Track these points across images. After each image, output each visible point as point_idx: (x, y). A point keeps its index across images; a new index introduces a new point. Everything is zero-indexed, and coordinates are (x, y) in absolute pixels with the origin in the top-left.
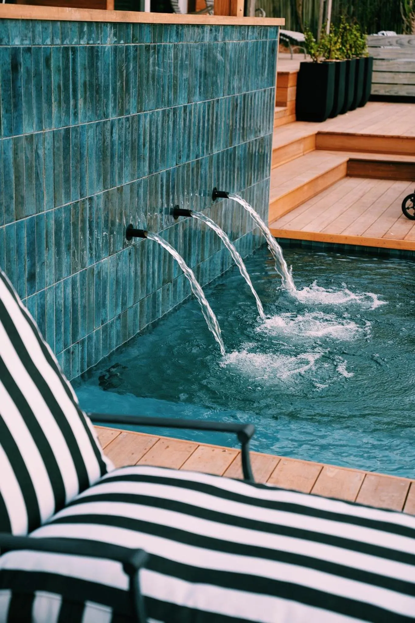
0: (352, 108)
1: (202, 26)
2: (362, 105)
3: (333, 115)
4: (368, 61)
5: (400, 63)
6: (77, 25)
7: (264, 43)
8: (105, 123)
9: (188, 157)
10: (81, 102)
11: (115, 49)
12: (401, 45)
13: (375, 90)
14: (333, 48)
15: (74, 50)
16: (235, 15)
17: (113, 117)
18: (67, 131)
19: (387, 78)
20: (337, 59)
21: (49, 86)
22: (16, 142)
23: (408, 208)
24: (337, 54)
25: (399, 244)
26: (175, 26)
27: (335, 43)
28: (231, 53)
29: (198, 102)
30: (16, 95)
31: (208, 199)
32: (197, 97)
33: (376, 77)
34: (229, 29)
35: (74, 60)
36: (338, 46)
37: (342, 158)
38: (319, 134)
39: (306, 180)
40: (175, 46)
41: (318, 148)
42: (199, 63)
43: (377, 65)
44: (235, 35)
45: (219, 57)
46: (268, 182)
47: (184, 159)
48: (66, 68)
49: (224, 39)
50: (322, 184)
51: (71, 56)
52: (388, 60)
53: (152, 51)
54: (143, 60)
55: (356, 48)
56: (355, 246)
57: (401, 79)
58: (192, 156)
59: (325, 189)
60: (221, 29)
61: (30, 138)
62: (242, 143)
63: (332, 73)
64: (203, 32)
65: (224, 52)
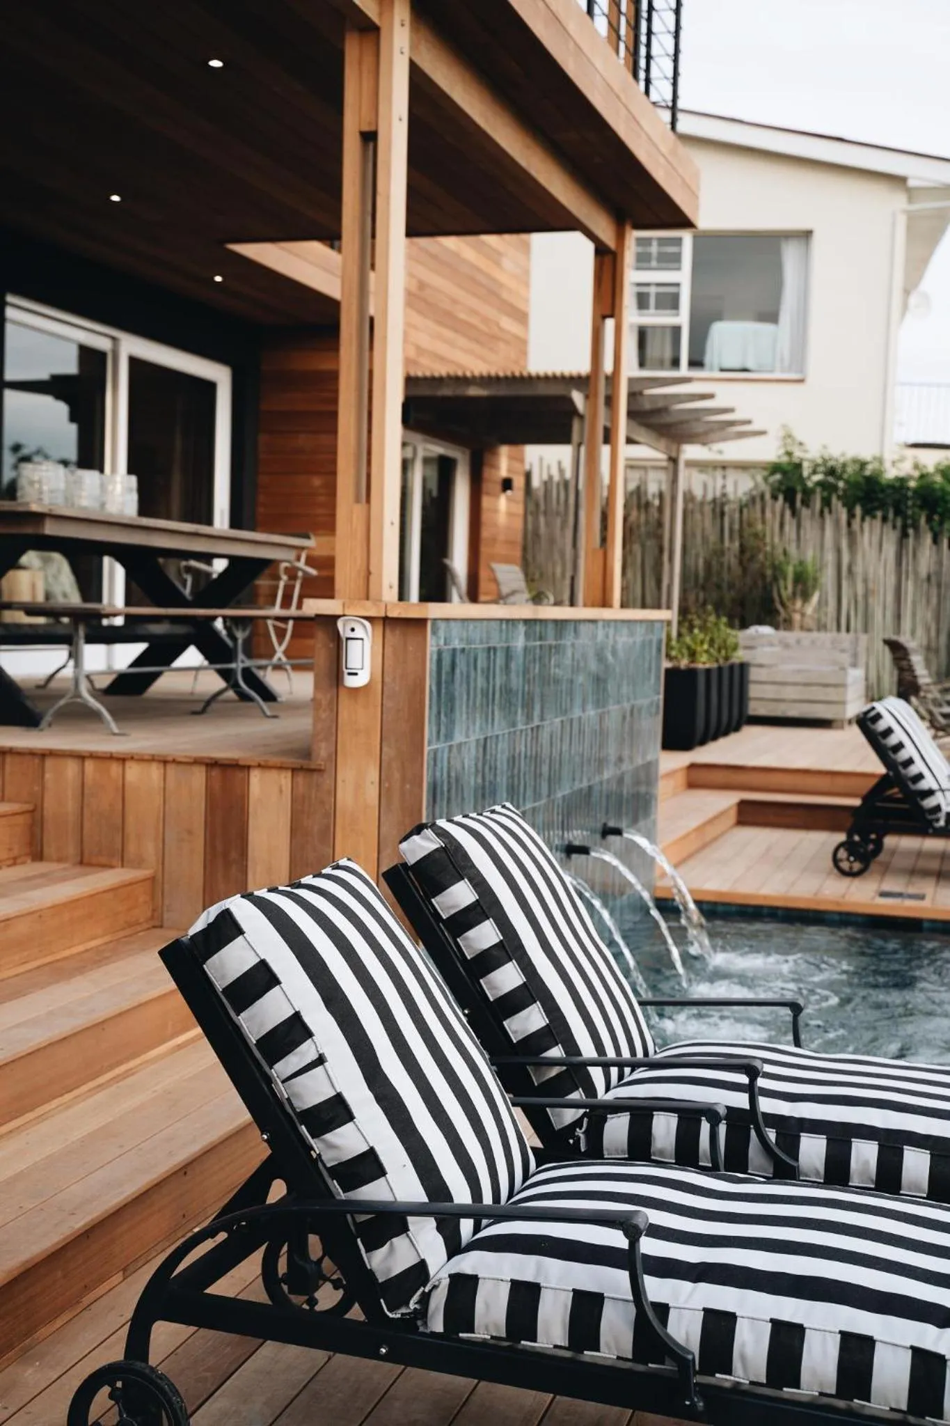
0: (726, 733)
1: (594, 621)
2: (737, 729)
3: (703, 742)
4: (743, 667)
5: (786, 670)
6: (498, 622)
7: (651, 642)
8: (515, 732)
9: (581, 781)
10: (496, 708)
11: (526, 649)
12: (786, 646)
13: (755, 708)
14: (699, 649)
15: (495, 649)
16: (610, 606)
17: (520, 726)
18: (486, 739)
19: (769, 692)
20: (704, 663)
21: (475, 688)
22: (451, 747)
23: (841, 860)
24: (704, 658)
25: (838, 903)
26: (573, 624)
27: (702, 642)
28: (621, 654)
29: (591, 712)
30: (451, 699)
31: (598, 836)
32: (589, 706)
33: (754, 691)
34: (619, 625)
35: (494, 660)
36: (706, 646)
37: (729, 800)
38: (693, 766)
39: (694, 823)
40: (573, 645)
41: (692, 785)
42: (593, 666)
43: (754, 674)
44: (625, 631)
45: (610, 658)
46: (654, 823)
47: (577, 783)
48: (489, 668)
49: (614, 636)
50: (711, 832)
51: (492, 657)
52: (770, 666)
53: (553, 650)
54: (547, 661)
55: (726, 649)
56: (777, 908)
57: (790, 693)
58: (585, 780)
59: (715, 839)
60: (612, 624)
61: (460, 745)
62: (630, 767)
63: (701, 681)
64: (597, 628)
65: (614, 653)
